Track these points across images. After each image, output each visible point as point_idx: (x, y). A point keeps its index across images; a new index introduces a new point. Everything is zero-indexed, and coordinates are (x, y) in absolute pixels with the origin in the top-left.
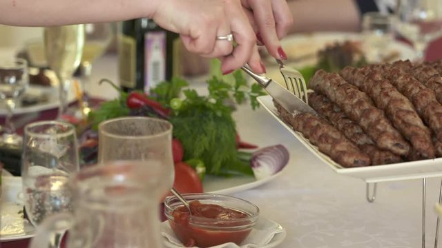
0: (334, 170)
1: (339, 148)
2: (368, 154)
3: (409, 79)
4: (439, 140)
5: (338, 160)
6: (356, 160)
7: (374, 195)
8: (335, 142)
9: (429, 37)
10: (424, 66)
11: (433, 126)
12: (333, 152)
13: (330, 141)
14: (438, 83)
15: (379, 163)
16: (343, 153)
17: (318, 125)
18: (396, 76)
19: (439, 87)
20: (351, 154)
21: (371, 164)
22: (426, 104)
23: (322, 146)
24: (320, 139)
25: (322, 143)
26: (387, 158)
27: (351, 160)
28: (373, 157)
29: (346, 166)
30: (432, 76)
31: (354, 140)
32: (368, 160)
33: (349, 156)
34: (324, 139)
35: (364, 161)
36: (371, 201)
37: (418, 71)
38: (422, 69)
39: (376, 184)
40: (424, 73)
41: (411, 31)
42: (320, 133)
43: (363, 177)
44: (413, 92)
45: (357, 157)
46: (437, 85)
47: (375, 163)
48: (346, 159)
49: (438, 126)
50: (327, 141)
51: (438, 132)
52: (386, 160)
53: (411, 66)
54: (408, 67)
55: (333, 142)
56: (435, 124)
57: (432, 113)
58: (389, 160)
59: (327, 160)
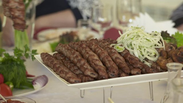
0: (66, 85)
1: (68, 76)
2: (80, 78)
3: (97, 47)
4: (109, 71)
5: (68, 80)
6: (76, 80)
7: (84, 95)
8: (67, 73)
9: (105, 29)
10: (103, 41)
11: (107, 66)
12: (66, 77)
13: (65, 73)
14: (109, 48)
15: (85, 81)
16: (70, 77)
17: (59, 67)
18: (91, 45)
20: (73, 78)
21: (82, 82)
22: (104, 57)
23: (61, 75)
24: (60, 72)
25: (61, 74)
26: (88, 79)
27: (73, 80)
28: (83, 79)
29: (71, 83)
30: (106, 45)
31: (75, 72)
32: (80, 80)
33: (73, 79)
34: (62, 72)
35: (79, 81)
36: (82, 97)
37: (100, 43)
38: (102, 42)
39: (84, 90)
40: (103, 44)
41: (98, 26)
42: (60, 70)
43: (79, 87)
44: (99, 52)
45: (76, 79)
46: (108, 49)
47: (83, 81)
48: (71, 80)
49: (109, 65)
50: (63, 73)
51: (109, 68)
52: (88, 80)
53: (98, 41)
54: (97, 41)
55: (66, 73)
56: (108, 65)
57: (106, 60)
58: (89, 80)
59: (64, 81)
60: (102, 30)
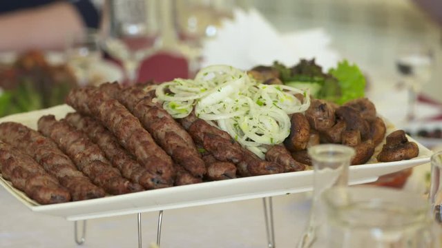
0: (29, 208)
1: (34, 182)
2: (68, 189)
3: (111, 106)
4: (148, 171)
5: (33, 196)
6: (54, 195)
7: (84, 236)
8: (31, 176)
9: (141, 55)
10: (133, 88)
11: (140, 157)
12: (28, 187)
13: (25, 175)
14: (149, 106)
15: (81, 198)
16: (39, 188)
17: (11, 158)
18: (99, 101)
19: (149, 111)
20: (47, 190)
21: (71, 200)
22: (130, 134)
23: (17, 181)
24: (13, 173)
25: (16, 177)
26: (89, 192)
27: (48, 196)
28: (74, 191)
29: (42, 203)
30: (141, 100)
31: (54, 173)
32: (67, 195)
33: (45, 192)
34: (17, 174)
35: (63, 197)
36: (80, 244)
37: (127, 94)
38: (131, 91)
39: (85, 222)
40: (133, 96)
42: (12, 167)
43: (64, 215)
44: (116, 121)
45: (55, 191)
46: (147, 109)
47: (75, 198)
48: (42, 195)
49: (146, 156)
50: (22, 176)
51: (147, 162)
52: (88, 195)
53: (119, 89)
54: (117, 90)
55: (28, 176)
56: (142, 155)
57: (138, 143)
58: (91, 194)
59: (23, 198)
60: (132, 59)
